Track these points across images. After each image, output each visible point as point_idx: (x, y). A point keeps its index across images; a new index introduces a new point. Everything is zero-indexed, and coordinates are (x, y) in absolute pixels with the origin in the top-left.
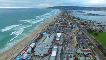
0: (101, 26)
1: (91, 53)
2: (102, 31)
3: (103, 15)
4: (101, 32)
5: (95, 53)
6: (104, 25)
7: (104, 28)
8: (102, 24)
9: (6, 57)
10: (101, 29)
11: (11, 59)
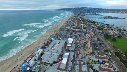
0: (120, 30)
1: (107, 60)
2: (121, 36)
3: (123, 19)
4: (119, 37)
5: (112, 60)
6: (124, 30)
7: (123, 33)
8: (121, 29)
9: (9, 64)
10: (120, 34)
11: (16, 67)
